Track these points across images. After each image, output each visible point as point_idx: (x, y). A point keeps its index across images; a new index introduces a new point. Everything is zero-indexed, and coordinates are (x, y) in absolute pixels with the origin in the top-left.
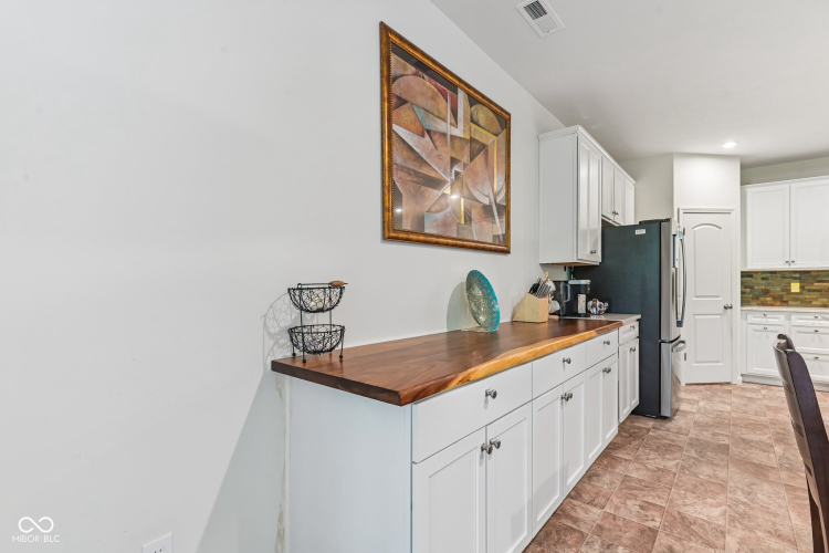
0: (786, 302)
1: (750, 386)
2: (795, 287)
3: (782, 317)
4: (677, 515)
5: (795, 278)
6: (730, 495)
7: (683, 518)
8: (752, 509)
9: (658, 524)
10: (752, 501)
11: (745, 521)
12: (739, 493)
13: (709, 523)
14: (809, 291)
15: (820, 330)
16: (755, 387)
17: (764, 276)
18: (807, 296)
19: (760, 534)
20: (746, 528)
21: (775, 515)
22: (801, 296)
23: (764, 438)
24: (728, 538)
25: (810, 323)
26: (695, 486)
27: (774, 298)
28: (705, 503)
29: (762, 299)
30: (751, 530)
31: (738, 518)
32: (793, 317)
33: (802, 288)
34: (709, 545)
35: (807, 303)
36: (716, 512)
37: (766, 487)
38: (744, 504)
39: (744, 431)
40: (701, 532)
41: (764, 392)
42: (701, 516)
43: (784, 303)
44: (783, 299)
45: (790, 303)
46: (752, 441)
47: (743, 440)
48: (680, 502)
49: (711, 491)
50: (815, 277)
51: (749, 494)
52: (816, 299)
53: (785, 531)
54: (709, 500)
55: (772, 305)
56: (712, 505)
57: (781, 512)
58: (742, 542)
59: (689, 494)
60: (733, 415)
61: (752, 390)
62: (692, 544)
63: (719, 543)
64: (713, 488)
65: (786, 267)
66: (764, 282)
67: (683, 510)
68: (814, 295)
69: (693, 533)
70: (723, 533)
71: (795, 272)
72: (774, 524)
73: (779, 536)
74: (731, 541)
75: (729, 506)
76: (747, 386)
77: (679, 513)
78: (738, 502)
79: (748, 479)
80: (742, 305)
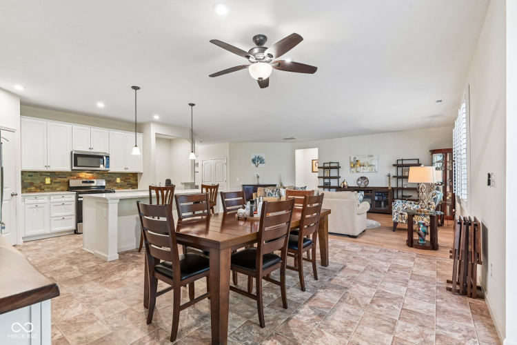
0: (43, 189)
1: (29, 243)
2: (48, 181)
3: (46, 198)
4: (65, 323)
5: (48, 176)
6: (77, 298)
7: (69, 322)
8: (91, 297)
9: (60, 334)
10: (88, 294)
11: (94, 303)
12: (80, 294)
13: (83, 315)
14: (55, 183)
15: (65, 203)
16: (32, 243)
17: (30, 174)
18: (54, 186)
19: (104, 304)
20: (97, 305)
21: (101, 293)
22: (51, 186)
23: (64, 265)
24: (96, 314)
25: (60, 200)
26: (58, 304)
27: (36, 188)
28: (71, 308)
29: (29, 188)
30: (100, 305)
31: (91, 304)
32: (52, 197)
33: (51, 181)
34: (92, 322)
35: (53, 190)
36: (80, 308)
37: (87, 285)
38: (86, 297)
39: (52, 266)
40: (83, 321)
41: (39, 244)
42: (75, 315)
43: (42, 190)
44: (41, 188)
45: (45, 190)
46: (60, 270)
47: (56, 271)
48: (59, 316)
49: (68, 301)
50: (58, 175)
51: (84, 292)
52: (58, 187)
53: (110, 297)
54: (71, 306)
55: (35, 192)
56: (75, 307)
57: (101, 291)
58: (102, 311)
59: (59, 310)
60: (37, 261)
61: (31, 245)
62: (85, 328)
63: (95, 319)
64: (67, 300)
65: (45, 169)
66: (29, 178)
67: (65, 318)
68: (57, 185)
69: (81, 324)
70: (91, 314)
71: (48, 172)
72: (104, 297)
73: (110, 300)
74: (97, 314)
75: (82, 302)
76: (26, 244)
77: (65, 321)
78: (84, 298)
79: (77, 286)
80: (22, 193)
